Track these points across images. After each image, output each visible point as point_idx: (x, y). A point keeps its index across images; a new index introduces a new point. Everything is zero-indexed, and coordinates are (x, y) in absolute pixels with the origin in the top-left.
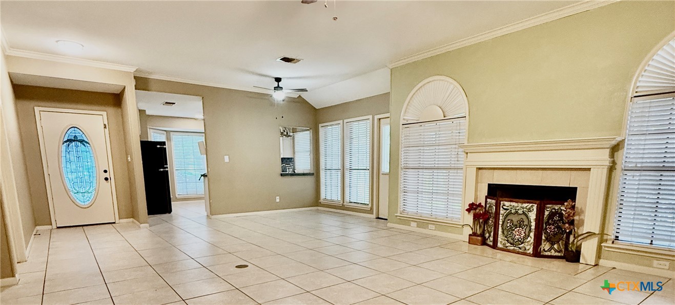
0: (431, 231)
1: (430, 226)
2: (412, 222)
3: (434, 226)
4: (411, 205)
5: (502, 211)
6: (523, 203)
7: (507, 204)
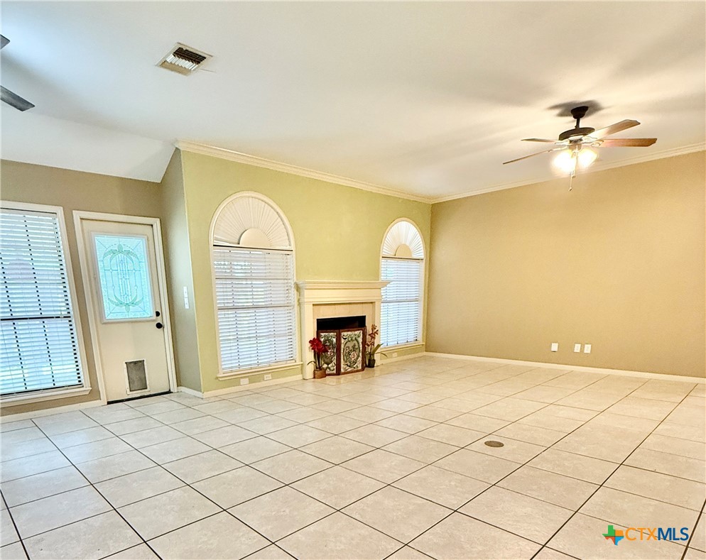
0: (269, 381)
1: (265, 376)
2: (242, 380)
3: (270, 375)
4: (231, 357)
5: (343, 341)
6: (355, 331)
7: (345, 333)
